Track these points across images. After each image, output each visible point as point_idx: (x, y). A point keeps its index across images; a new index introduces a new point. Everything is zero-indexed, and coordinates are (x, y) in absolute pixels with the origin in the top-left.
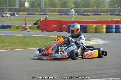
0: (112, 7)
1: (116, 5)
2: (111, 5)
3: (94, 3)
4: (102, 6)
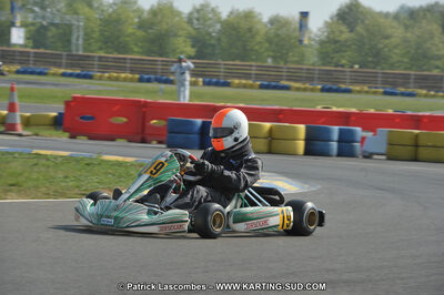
0: (329, 64)
1: (343, 57)
2: (325, 56)
3: (267, 45)
4: (296, 59)
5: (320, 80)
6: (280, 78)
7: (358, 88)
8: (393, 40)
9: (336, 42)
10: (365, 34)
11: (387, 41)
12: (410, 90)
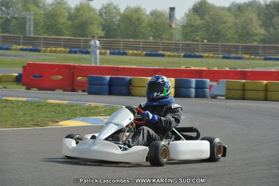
0: (189, 40)
1: (197, 36)
2: (185, 35)
3: (149, 29)
4: (167, 37)
5: (183, 50)
6: (158, 49)
7: (206, 55)
8: (228, 24)
9: (193, 26)
10: (210, 21)
11: (224, 25)
12: (239, 55)
